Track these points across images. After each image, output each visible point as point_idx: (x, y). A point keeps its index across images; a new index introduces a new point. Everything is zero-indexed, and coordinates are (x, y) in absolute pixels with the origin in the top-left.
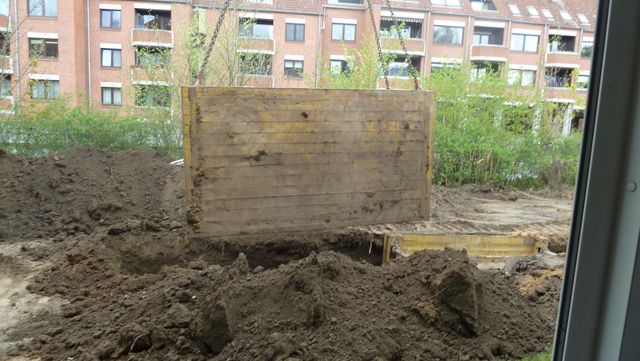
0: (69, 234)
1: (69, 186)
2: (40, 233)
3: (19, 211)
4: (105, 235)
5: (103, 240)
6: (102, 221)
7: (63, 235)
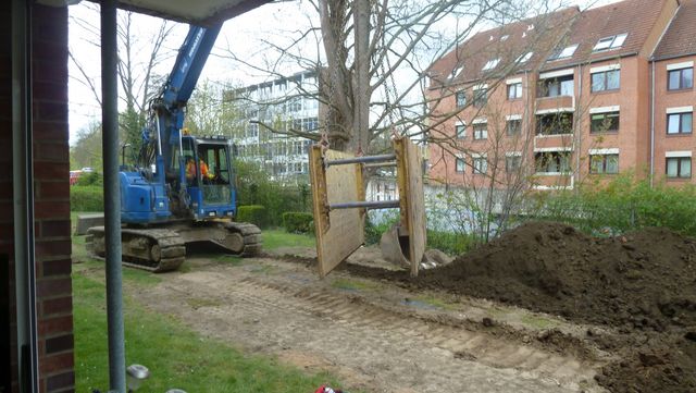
0: (635, 327)
1: (637, 272)
2: (605, 318)
3: (585, 291)
4: (682, 337)
5: (678, 343)
6: (676, 319)
7: (629, 326)
